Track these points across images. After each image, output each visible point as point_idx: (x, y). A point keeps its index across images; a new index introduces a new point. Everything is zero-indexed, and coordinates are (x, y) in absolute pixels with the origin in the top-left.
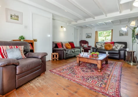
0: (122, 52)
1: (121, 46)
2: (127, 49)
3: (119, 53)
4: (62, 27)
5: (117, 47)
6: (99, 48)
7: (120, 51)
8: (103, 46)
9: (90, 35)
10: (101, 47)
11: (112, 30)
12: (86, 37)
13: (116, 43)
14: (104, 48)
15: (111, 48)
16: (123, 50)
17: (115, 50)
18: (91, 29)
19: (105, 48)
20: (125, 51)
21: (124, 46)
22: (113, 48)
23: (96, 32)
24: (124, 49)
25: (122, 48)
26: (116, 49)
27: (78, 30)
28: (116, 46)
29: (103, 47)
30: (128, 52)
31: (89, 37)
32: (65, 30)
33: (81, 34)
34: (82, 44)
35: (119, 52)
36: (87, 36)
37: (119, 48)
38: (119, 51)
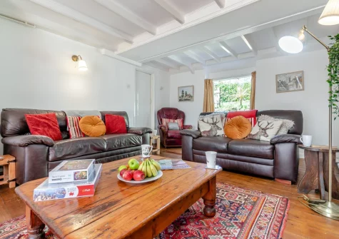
0: (284, 150)
1: (281, 126)
2: (306, 140)
3: (274, 154)
4: (75, 58)
5: (264, 130)
6: (204, 132)
7: (276, 146)
8: (220, 125)
9: (189, 92)
10: (211, 130)
11: (254, 74)
12: (177, 99)
13: (263, 116)
14: (220, 133)
15: (245, 135)
16: (290, 142)
17: (258, 142)
18: (192, 73)
19: (225, 131)
20: (297, 144)
21: (290, 124)
22: (253, 132)
23: (208, 83)
24: (291, 137)
25: (284, 132)
26: (263, 138)
27: (153, 76)
28: (263, 127)
29: (218, 128)
30: (307, 150)
31: (186, 97)
32: (86, 69)
33: (162, 89)
34: (165, 121)
35: (274, 149)
36: (181, 95)
37: (271, 134)
38: (273, 144)
